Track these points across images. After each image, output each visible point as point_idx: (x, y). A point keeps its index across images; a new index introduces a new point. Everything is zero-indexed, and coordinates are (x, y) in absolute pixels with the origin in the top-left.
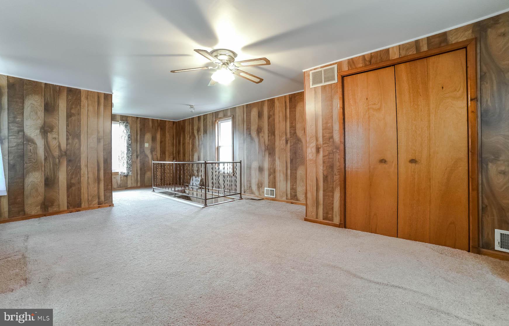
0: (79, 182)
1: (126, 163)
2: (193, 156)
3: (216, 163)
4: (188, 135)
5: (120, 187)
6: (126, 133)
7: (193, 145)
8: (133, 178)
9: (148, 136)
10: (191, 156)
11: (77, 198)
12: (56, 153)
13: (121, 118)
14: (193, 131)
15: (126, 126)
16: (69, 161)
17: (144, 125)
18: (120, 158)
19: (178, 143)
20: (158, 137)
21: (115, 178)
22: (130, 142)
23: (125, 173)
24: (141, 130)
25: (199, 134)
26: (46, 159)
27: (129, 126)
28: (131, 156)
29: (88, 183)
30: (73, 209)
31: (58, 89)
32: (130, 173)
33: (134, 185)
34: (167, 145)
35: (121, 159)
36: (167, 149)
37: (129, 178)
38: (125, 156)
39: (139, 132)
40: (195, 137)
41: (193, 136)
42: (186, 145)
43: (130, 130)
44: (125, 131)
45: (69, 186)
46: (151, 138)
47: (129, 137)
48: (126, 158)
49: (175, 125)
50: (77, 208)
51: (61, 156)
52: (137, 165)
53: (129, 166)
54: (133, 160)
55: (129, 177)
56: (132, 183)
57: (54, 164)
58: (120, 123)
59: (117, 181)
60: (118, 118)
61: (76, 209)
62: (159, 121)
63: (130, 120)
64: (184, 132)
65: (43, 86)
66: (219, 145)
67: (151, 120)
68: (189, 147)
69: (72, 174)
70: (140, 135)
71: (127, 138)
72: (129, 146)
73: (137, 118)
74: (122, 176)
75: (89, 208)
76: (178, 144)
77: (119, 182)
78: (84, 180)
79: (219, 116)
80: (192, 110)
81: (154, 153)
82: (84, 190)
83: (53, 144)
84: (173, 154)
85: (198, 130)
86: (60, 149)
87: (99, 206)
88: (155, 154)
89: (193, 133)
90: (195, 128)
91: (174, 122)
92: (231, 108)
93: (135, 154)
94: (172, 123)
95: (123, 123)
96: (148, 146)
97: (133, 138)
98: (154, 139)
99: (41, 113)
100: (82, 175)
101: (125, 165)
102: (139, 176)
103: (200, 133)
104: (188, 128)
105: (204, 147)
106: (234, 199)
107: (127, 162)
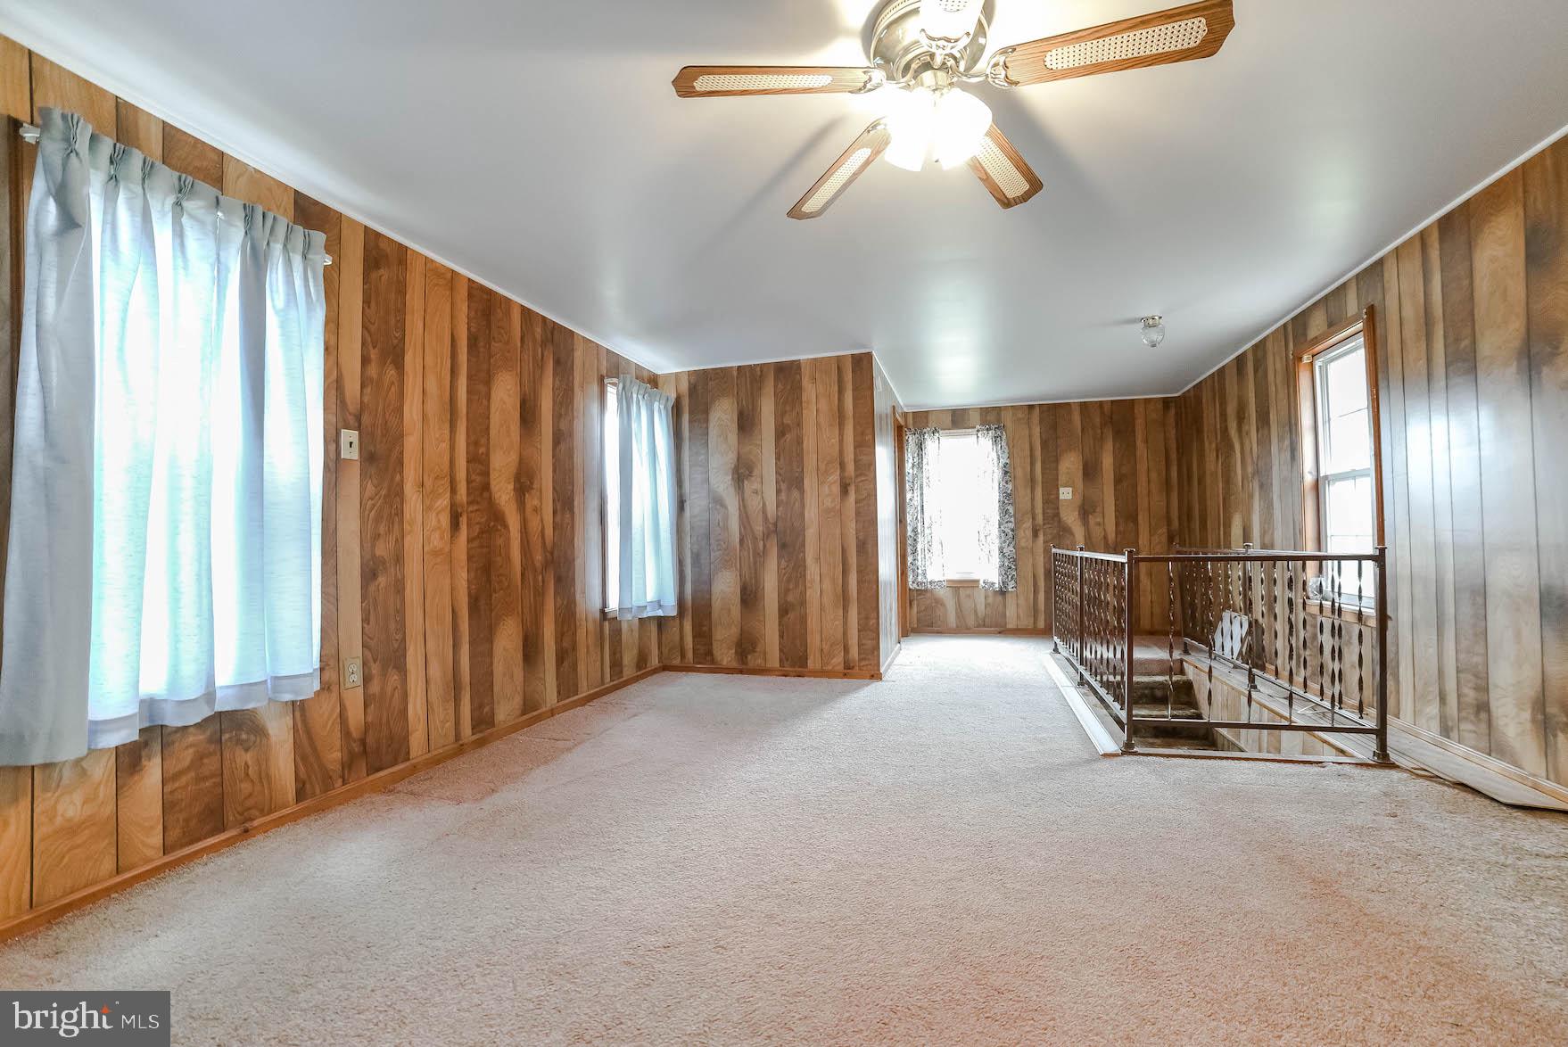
0: (803, 603)
1: (996, 553)
2: (1228, 525)
3: (1304, 559)
4: (1210, 443)
5: (984, 626)
6: (996, 459)
7: (1228, 481)
8: (1022, 601)
9: (1070, 464)
10: (1222, 528)
11: (798, 642)
12: (759, 528)
13: (981, 414)
14: (1226, 421)
15: (996, 439)
16: (783, 546)
17: (1054, 427)
18: (982, 538)
19: (1185, 477)
20: (1108, 461)
21: (969, 596)
22: (1010, 486)
23: (993, 584)
24: (1044, 444)
25: (1244, 434)
26: (741, 541)
27: (1004, 437)
28: (1013, 530)
29: (822, 608)
30: (791, 669)
31: (759, 373)
32: (1012, 584)
33: (1027, 622)
34: (1142, 488)
35: (984, 540)
36: (1143, 502)
37: (1010, 601)
38: (995, 531)
39: (1038, 453)
40: (1231, 447)
41: (1225, 447)
42: (1208, 480)
43: (1006, 451)
44: (994, 455)
45: (784, 610)
46: (1081, 467)
47: (1006, 473)
48: (995, 537)
49: (1172, 412)
50: (800, 667)
51: (766, 536)
52: (1034, 559)
53: (1006, 564)
54: (1023, 543)
55: (1008, 596)
56: (1018, 617)
57: (756, 554)
58: (978, 431)
59: (975, 606)
60: (975, 417)
61: (797, 669)
62: (1107, 408)
63: (1007, 419)
64: (1200, 431)
65: (735, 373)
66: (1322, 474)
67: (1078, 408)
68: (1216, 489)
69: (789, 581)
70: (1043, 462)
71: (998, 474)
72: (1007, 498)
73: (1031, 407)
74: (990, 594)
75: (823, 673)
76: (1185, 483)
77: (981, 608)
78: (813, 595)
79: (1312, 333)
80: (1154, 335)
81: (1092, 520)
82: (813, 623)
83: (754, 504)
84: (1169, 522)
85: (1241, 418)
86: (766, 519)
87: (846, 671)
88: (1099, 524)
89: (1225, 430)
90: (1231, 409)
91: (1166, 402)
92: (1357, 276)
93: (1028, 524)
94: (1160, 406)
95: (987, 430)
96: (1070, 497)
97: (1019, 473)
98: (1090, 471)
99: (733, 437)
100: (808, 585)
101: (996, 559)
102: (1041, 596)
103: (1247, 427)
104: (1210, 417)
105: (1261, 486)
106: (1342, 752)
107: (1001, 550)
